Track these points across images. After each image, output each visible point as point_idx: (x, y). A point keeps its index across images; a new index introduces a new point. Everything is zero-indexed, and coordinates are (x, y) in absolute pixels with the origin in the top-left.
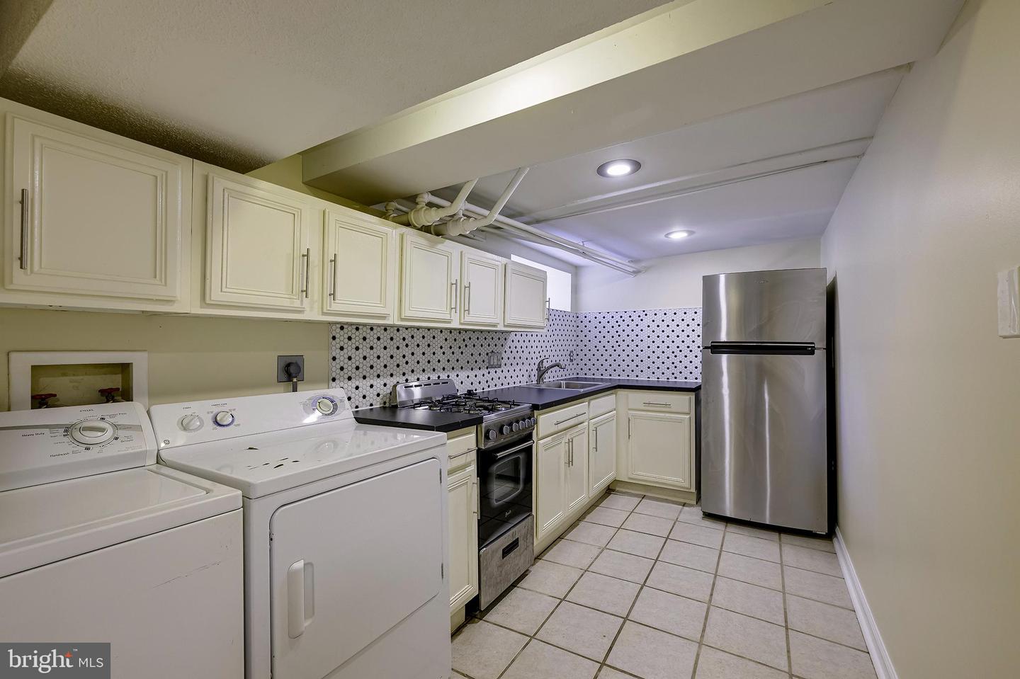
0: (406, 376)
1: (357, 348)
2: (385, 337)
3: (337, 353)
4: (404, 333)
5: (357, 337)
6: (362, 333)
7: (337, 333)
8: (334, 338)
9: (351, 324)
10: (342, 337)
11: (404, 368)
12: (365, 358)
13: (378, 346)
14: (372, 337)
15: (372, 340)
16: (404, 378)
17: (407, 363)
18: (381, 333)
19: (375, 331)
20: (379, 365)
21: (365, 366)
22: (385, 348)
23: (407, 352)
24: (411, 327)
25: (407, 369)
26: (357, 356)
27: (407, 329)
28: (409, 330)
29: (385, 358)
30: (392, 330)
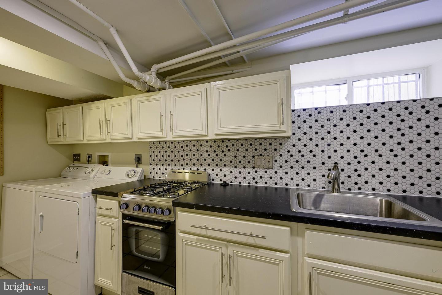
0: (183, 167)
1: (160, 152)
2: (172, 146)
3: (152, 154)
4: (181, 144)
5: (160, 147)
6: (162, 145)
7: (152, 145)
8: (151, 148)
9: (157, 141)
10: (154, 147)
11: (182, 162)
12: (163, 156)
13: (169, 151)
14: (166, 146)
15: (166, 148)
16: (182, 167)
17: (184, 159)
18: (170, 145)
19: (167, 144)
20: (169, 159)
21: (163, 159)
22: (172, 152)
23: (184, 154)
24: (186, 141)
25: (184, 163)
26: (160, 155)
27: (184, 142)
28: (185, 142)
29: (172, 157)
30: (175, 143)
